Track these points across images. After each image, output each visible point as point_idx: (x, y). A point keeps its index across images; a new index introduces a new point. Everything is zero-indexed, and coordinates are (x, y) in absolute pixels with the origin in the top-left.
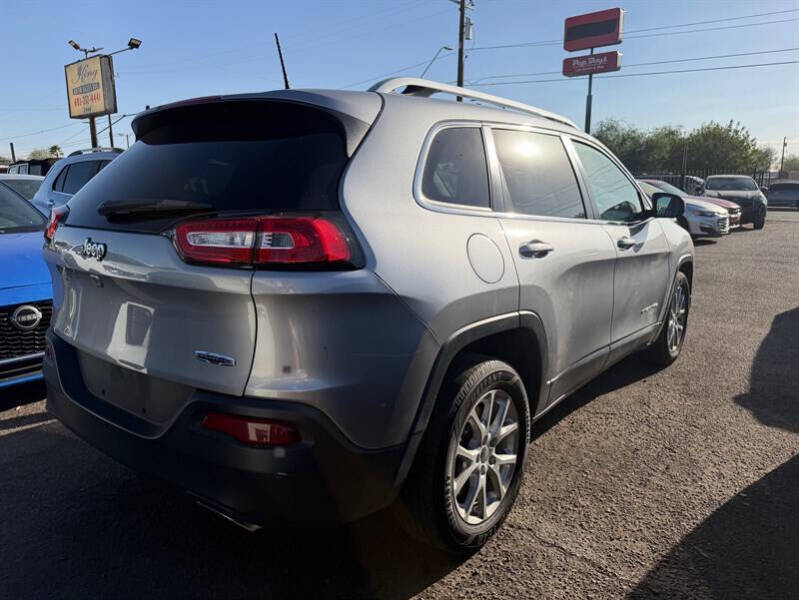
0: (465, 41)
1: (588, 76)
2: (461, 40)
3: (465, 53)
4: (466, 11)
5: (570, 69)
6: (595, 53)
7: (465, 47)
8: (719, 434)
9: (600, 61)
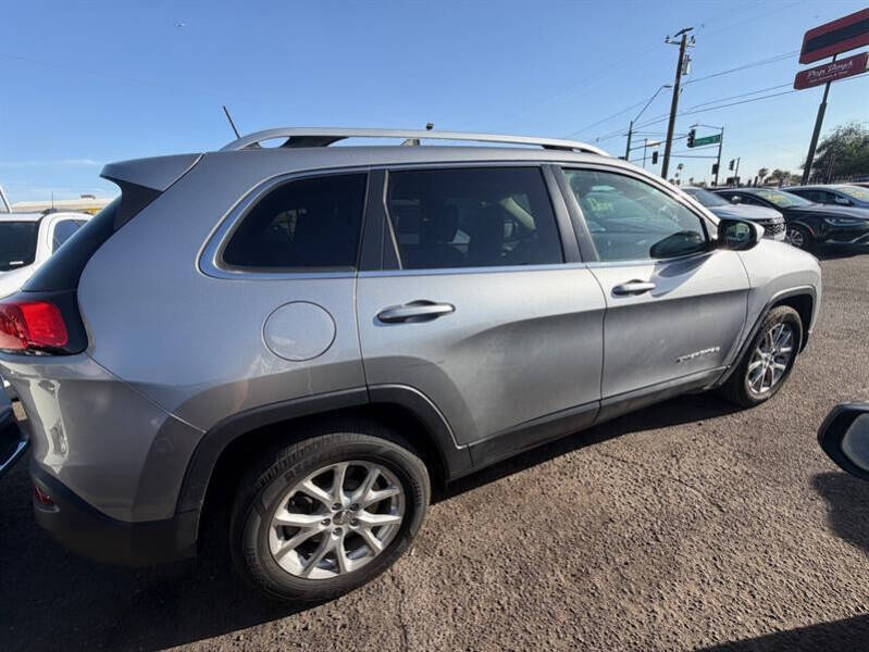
0: (682, 76)
1: (825, 86)
2: (678, 77)
3: (681, 87)
4: (686, 49)
5: (803, 82)
6: (837, 59)
7: (681, 82)
8: (748, 531)
9: (843, 67)
